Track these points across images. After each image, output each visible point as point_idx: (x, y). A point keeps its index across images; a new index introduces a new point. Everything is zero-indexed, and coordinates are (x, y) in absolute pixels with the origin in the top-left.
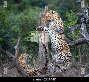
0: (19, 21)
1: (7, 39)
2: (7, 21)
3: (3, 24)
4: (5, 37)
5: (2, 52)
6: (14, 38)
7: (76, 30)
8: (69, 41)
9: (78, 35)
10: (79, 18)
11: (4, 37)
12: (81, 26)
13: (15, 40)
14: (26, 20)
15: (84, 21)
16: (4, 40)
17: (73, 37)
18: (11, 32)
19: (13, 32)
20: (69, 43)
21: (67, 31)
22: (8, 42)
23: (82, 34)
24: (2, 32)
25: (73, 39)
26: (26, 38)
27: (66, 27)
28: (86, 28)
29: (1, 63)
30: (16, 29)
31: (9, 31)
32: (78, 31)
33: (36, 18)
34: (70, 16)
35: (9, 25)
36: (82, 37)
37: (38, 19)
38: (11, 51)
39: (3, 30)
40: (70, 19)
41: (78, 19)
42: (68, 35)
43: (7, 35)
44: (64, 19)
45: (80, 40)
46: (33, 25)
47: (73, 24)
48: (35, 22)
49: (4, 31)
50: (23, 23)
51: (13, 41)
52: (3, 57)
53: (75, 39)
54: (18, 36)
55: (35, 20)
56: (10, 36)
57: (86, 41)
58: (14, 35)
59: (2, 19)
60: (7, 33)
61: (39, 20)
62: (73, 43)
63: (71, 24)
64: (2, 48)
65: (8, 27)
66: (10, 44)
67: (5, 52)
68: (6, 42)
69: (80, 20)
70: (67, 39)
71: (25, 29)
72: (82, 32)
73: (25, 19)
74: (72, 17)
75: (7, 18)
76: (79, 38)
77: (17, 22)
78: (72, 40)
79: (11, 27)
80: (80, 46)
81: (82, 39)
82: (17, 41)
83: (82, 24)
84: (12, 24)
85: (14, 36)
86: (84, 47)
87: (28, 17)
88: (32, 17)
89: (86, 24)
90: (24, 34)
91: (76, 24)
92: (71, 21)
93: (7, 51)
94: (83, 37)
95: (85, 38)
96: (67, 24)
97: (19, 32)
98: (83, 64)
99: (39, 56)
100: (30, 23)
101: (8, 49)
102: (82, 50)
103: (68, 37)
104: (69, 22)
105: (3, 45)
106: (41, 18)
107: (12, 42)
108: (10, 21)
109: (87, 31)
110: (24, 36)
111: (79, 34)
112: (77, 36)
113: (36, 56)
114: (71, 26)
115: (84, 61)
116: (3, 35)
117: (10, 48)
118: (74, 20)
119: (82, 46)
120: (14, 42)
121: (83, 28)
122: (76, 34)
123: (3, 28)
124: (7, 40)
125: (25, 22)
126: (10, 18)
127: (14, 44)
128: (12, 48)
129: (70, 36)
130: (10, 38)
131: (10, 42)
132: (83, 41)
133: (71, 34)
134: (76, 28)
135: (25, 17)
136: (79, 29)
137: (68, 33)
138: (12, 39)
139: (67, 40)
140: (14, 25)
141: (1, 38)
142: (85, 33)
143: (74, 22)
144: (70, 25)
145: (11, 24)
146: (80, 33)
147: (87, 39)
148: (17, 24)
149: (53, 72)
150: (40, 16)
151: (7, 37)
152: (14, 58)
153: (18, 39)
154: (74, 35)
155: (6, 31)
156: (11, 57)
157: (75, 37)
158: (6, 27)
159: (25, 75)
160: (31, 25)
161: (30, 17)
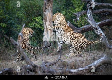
0: (24, 7)
1: (11, 25)
2: (12, 7)
3: (7, 10)
4: (10, 23)
5: (6, 39)
6: (18, 25)
7: (82, 17)
8: (75, 28)
9: (84, 22)
10: (85, 3)
11: (8, 23)
12: (87, 12)
13: (19, 26)
14: (31, 5)
15: (90, 7)
16: (8, 26)
17: (78, 23)
18: (15, 18)
19: (18, 18)
20: (75, 30)
21: (73, 18)
22: (12, 28)
23: (87, 20)
24: (6, 17)
25: (78, 25)
26: (31, 24)
27: (72, 13)
28: (92, 15)
29: (5, 50)
30: (20, 15)
31: (13, 17)
32: (84, 18)
33: (41, 4)
34: (76, 2)
35: (13, 11)
36: (87, 24)
37: (42, 4)
38: (15, 38)
39: (7, 15)
40: (76, 5)
41: (84, 5)
42: (73, 21)
43: (11, 21)
44: (70, 5)
45: (85, 27)
46: (38, 11)
47: (78, 10)
48: (40, 7)
49: (8, 17)
50: (28, 9)
51: (17, 27)
52: (7, 44)
53: (81, 26)
54: (22, 22)
55: (40, 6)
56: (15, 22)
57: (92, 28)
58: (18, 21)
59: (7, 4)
60: (11, 19)
61: (45, 6)
62: (79, 29)
63: (77, 10)
64: (6, 34)
65: (13, 12)
66: (14, 30)
67: (9, 38)
68: (10, 28)
69: (86, 6)
70: (73, 25)
71: (30, 14)
72: (87, 19)
73: (29, 5)
74: (78, 3)
75: (12, 3)
76: (84, 25)
77: (22, 8)
78: (78, 27)
79: (15, 13)
80: (86, 33)
81: (88, 26)
82: (21, 27)
83: (88, 11)
84: (17, 10)
85: (18, 23)
86: (89, 34)
87: (33, 3)
88: (37, 2)
89: (92, 10)
90: (29, 20)
91: (82, 10)
92: (77, 7)
93: (11, 38)
94: (89, 24)
95: (91, 24)
96: (73, 10)
97: (23, 18)
98: (88, 52)
99: (43, 43)
100: (35, 9)
101: (12, 36)
102: (88, 37)
103: (73, 24)
104: (75, 8)
105: (7, 31)
106: (47, 4)
107: (16, 29)
108: (14, 6)
109: (93, 17)
110: (29, 22)
111: (84, 20)
112: (82, 22)
113: (41, 43)
114: (77, 12)
115: (89, 49)
116: (7, 21)
117: (14, 35)
118: (80, 6)
119: (87, 34)
120: (19, 28)
121: (89, 14)
122: (82, 20)
123: (8, 14)
124: (11, 27)
125: (29, 7)
126: (14, 3)
127: (18, 31)
128: (16, 35)
129: (75, 23)
130: (14, 24)
131: (14, 29)
132: (89, 28)
133: (77, 20)
134: (82, 15)
135: (30, 3)
136: (84, 16)
137: (73, 20)
138: (17, 25)
139: (72, 27)
140: (18, 11)
141: (5, 24)
142: (91, 19)
143: (80, 8)
144: (75, 11)
145: (15, 10)
146: (86, 19)
147: (93, 26)
148: (22, 10)
149: (58, 60)
150: (45, 2)
151: (11, 23)
152: (18, 45)
153: (22, 26)
154: (80, 22)
155: (10, 17)
156: (15, 44)
157: (80, 24)
158: (11, 13)
159: (29, 62)
160: (36, 11)
161: (35, 3)
